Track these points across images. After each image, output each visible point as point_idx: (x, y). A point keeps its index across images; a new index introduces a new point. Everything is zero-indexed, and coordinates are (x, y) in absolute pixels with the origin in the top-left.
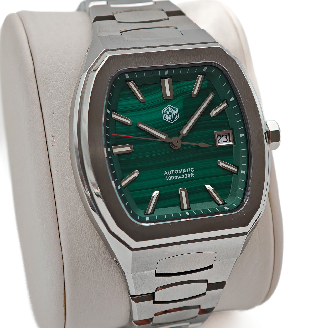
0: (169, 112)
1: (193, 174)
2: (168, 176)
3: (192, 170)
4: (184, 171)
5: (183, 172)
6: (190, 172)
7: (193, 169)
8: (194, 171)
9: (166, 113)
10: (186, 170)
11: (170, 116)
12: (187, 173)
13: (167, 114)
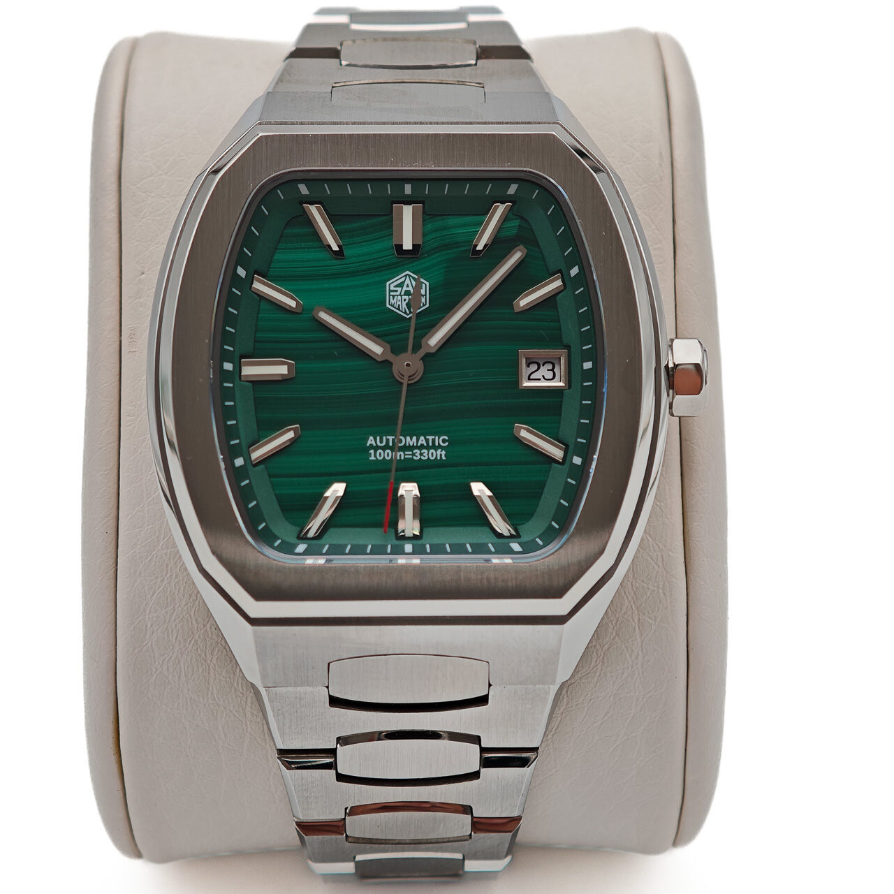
0: (405, 288)
1: (444, 453)
2: (376, 448)
3: (444, 441)
4: (422, 441)
5: (419, 445)
6: (437, 444)
7: (447, 438)
8: (447, 444)
9: (397, 291)
10: (427, 441)
11: (405, 300)
12: (428, 448)
13: (398, 293)
